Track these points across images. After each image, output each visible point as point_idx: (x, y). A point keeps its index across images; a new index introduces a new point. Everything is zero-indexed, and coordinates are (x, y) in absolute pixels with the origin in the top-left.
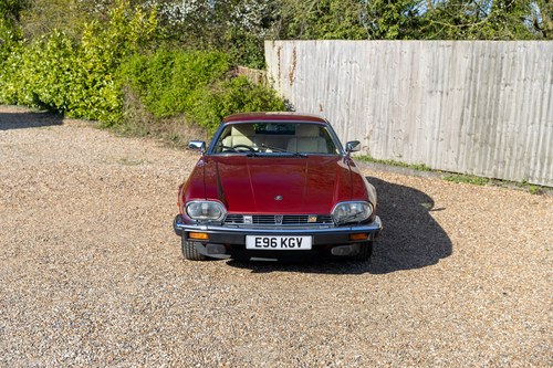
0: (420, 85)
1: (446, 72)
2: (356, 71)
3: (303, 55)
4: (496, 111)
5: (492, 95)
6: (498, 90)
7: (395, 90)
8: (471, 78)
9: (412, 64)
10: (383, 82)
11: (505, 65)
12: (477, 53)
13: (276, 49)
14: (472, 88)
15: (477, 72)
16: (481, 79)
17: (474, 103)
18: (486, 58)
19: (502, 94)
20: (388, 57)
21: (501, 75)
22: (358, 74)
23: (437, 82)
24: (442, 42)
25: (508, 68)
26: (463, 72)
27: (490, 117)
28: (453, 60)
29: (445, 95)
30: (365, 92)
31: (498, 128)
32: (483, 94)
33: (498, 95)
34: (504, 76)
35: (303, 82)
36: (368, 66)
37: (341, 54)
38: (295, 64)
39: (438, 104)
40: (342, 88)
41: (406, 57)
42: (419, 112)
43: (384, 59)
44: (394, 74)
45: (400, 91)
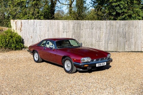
0: (61, 30)
1: (67, 27)
2: (42, 28)
3: (24, 24)
4: (80, 36)
5: (79, 32)
6: (80, 31)
7: (54, 32)
8: (73, 29)
9: (58, 26)
10: (50, 30)
11: (81, 26)
12: (74, 23)
13: (15, 22)
14: (74, 31)
15: (75, 27)
16: (76, 29)
17: (75, 34)
18: (77, 24)
19: (81, 32)
20: (51, 24)
21: (80, 28)
23: (65, 30)
24: (65, 21)
25: (82, 26)
26: (71, 27)
27: (79, 37)
28: (69, 25)
29: (67, 32)
30: (45, 33)
31: (81, 39)
32: (77, 32)
33: (80, 32)
34: (81, 28)
35: (25, 31)
36: (45, 26)
37: (37, 23)
38: (22, 26)
39: (66, 35)
40: (38, 32)
41: (56, 24)
44: (53, 28)
45: (55, 32)
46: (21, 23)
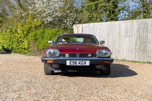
0: (122, 34)
1: (130, 29)
2: (102, 32)
3: (85, 28)
4: (147, 41)
5: (145, 36)
6: (147, 34)
7: (114, 37)
8: (138, 31)
9: (119, 28)
10: (110, 34)
11: (149, 26)
12: (140, 23)
13: (77, 27)
14: (139, 34)
15: (140, 29)
16: (142, 31)
17: (140, 39)
18: (143, 24)
19: (148, 35)
20: (112, 27)
21: (148, 29)
22: (102, 33)
23: (128, 33)
24: (129, 21)
25: (150, 27)
26: (136, 30)
27: (145, 43)
28: (132, 26)
29: (130, 36)
30: (105, 38)
31: (148, 46)
32: (142, 35)
33: (147, 36)
34: (149, 29)
36: (106, 30)
37: (97, 27)
38: (83, 31)
39: (128, 40)
41: (118, 26)
42: (122, 43)
43: (111, 27)
44: (114, 32)
45: (116, 37)
46: (83, 27)
